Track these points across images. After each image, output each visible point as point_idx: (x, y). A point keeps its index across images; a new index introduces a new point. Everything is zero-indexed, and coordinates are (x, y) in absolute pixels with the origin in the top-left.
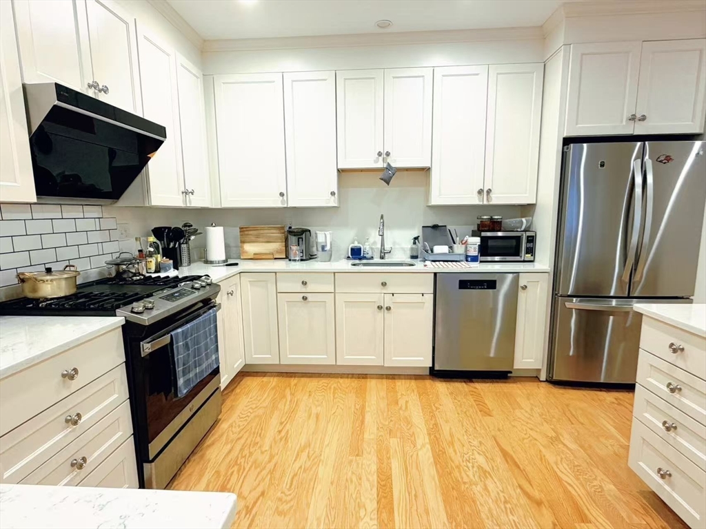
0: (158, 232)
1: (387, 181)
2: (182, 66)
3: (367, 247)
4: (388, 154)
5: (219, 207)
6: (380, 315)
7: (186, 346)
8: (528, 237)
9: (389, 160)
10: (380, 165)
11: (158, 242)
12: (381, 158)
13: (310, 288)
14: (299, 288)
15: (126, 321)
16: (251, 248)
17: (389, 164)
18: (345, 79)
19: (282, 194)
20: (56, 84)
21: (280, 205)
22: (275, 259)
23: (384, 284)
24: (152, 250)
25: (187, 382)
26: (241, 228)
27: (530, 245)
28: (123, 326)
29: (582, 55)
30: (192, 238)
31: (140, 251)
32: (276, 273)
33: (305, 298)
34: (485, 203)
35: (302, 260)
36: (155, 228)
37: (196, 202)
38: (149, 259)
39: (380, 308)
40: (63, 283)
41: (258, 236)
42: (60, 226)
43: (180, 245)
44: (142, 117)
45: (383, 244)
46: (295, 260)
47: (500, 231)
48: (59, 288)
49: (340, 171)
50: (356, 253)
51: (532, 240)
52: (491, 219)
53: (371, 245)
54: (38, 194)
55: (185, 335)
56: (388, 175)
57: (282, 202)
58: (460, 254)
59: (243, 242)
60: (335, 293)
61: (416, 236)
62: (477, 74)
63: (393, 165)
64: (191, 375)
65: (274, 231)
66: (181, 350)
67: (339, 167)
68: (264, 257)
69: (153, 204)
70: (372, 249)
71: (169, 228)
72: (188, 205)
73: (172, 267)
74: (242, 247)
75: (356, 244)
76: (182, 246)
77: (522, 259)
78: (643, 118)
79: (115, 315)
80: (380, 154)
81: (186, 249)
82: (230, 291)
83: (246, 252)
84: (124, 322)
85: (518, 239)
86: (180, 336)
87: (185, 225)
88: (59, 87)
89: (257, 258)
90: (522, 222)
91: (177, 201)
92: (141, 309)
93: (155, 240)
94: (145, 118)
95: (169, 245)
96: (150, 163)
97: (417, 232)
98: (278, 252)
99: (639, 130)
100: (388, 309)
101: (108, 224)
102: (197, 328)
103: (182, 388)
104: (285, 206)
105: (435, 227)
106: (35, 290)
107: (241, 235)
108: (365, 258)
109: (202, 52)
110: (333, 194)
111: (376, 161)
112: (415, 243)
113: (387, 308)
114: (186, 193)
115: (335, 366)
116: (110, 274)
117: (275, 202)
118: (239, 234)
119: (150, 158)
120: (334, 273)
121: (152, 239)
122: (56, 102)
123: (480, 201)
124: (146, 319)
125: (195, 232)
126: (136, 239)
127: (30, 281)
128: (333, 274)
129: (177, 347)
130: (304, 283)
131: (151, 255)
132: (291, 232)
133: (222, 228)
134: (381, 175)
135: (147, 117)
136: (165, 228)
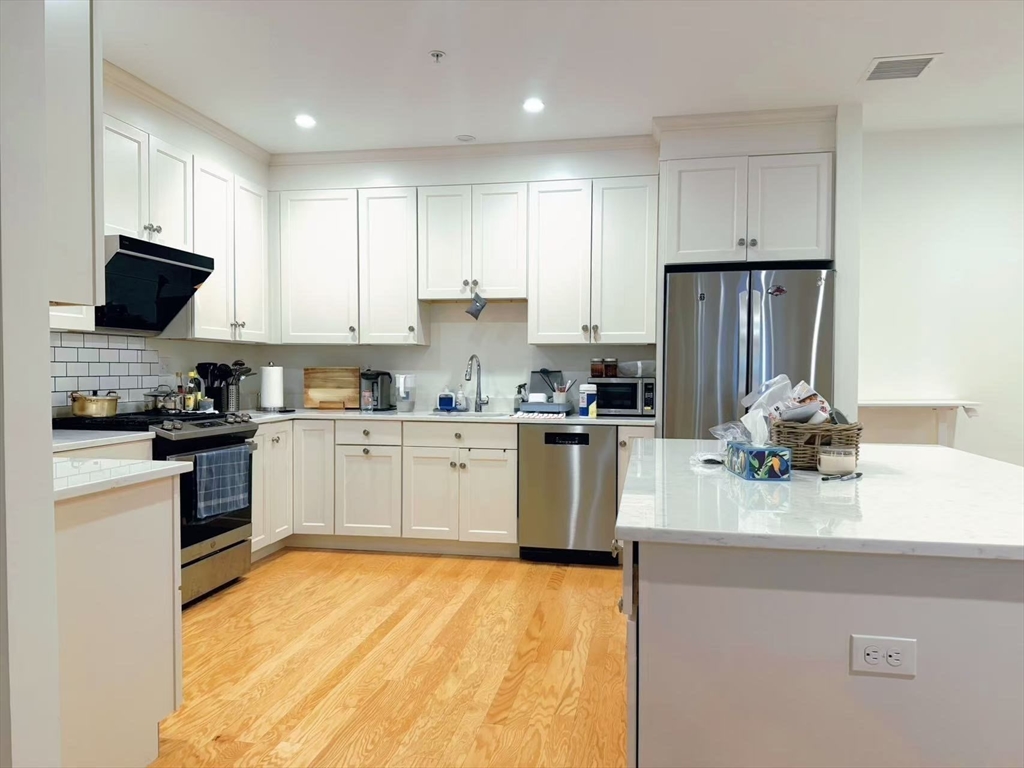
0: (202, 369)
1: (476, 314)
2: (241, 188)
3: (460, 396)
4: (475, 283)
5: (279, 343)
6: (454, 474)
7: (210, 471)
8: (646, 385)
9: (477, 290)
10: (468, 295)
11: (202, 380)
12: (468, 288)
13: (374, 439)
14: (362, 439)
15: (157, 436)
16: (316, 395)
17: (477, 294)
18: (428, 196)
19: (352, 329)
20: (121, 236)
21: (350, 341)
22: (347, 409)
23: (458, 436)
24: (192, 385)
25: (208, 508)
26: (306, 370)
27: (648, 395)
28: (154, 440)
29: (680, 172)
30: (243, 377)
31: (180, 387)
32: (334, 420)
33: (366, 452)
34: (593, 341)
35: (375, 410)
36: (199, 364)
37: (248, 335)
38: (188, 396)
39: (453, 465)
40: (106, 404)
41: (325, 380)
42: (106, 355)
43: (228, 385)
44: (191, 251)
45: (479, 394)
46: (367, 410)
47: (615, 376)
48: (103, 408)
49: (422, 303)
50: (446, 404)
51: (650, 388)
52: (603, 361)
53: (464, 394)
54: (96, 325)
55: (210, 460)
56: (477, 308)
57: (353, 338)
58: (559, 404)
59: (308, 387)
60: (402, 446)
61: (523, 383)
62: (580, 190)
63: (483, 296)
64: (214, 503)
65: (345, 374)
66: (204, 474)
67: (420, 298)
68: (332, 406)
69: (197, 336)
70: (466, 399)
71: (215, 365)
72: (238, 339)
73: (212, 406)
74: (306, 393)
75: (447, 392)
76: (231, 387)
77: (639, 412)
78: (754, 243)
79: (147, 430)
80: (466, 283)
81: (234, 391)
82: (276, 437)
83: (311, 400)
84: (154, 436)
85: (635, 386)
86: (205, 460)
87: (236, 364)
88: (122, 238)
89: (323, 406)
90: (637, 365)
91: (224, 334)
92: (170, 427)
93: (197, 376)
94: (196, 253)
95: (213, 383)
96: (196, 294)
97: (524, 378)
98: (350, 400)
99: (753, 256)
100: (463, 466)
101: (149, 356)
102: (224, 458)
103: (202, 511)
104: (357, 342)
105: (544, 372)
106: (83, 408)
107: (306, 378)
108: (455, 409)
109: (270, 166)
110: (411, 329)
111: (463, 291)
112: (519, 392)
113: (461, 465)
114: (235, 326)
115: (401, 539)
116: (147, 406)
117: (343, 337)
118: (303, 376)
119: (196, 289)
120: (402, 422)
121: (193, 374)
122: (119, 250)
123: (586, 339)
124: (174, 436)
125: (247, 372)
126: (177, 374)
127: (80, 401)
128: (400, 423)
129: (201, 470)
130: (366, 433)
131: (191, 391)
132: (364, 376)
133: (281, 368)
134: (466, 307)
135: (197, 252)
136: (210, 364)
